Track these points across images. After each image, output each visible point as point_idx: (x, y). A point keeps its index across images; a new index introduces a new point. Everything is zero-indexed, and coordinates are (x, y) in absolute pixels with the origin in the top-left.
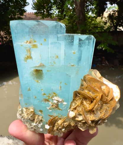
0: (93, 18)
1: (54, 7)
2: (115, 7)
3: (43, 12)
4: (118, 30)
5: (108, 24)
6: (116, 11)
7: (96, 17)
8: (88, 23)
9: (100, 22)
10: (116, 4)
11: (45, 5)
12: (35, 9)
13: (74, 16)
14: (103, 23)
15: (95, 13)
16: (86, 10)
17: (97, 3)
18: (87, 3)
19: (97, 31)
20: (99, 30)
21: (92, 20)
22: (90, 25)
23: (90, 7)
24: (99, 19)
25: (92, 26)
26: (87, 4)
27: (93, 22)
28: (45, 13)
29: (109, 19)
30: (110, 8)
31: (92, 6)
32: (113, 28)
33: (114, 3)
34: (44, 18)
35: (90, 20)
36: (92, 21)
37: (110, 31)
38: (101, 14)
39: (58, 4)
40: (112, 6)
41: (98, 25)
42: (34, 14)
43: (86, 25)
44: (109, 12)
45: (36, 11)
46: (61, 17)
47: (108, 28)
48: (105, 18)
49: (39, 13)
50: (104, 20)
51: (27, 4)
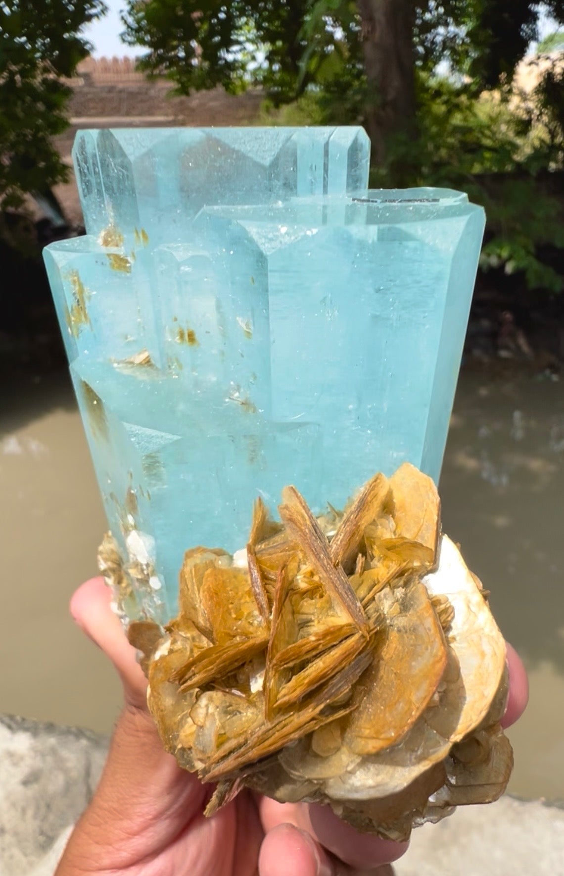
0: (458, 93)
1: (247, 30)
3: (182, 54)
5: (539, 132)
7: (474, 88)
8: (429, 121)
9: (494, 120)
11: (196, 15)
12: (142, 42)
13: (356, 83)
14: (508, 123)
15: (467, 64)
16: (421, 49)
17: (480, 10)
18: (426, 9)
19: (477, 169)
20: (488, 164)
21: (454, 107)
22: (439, 135)
23: (441, 30)
24: (490, 99)
25: (451, 140)
26: (428, 16)
27: (457, 119)
28: (195, 62)
29: (545, 105)
30: (551, 39)
31: (452, 28)
32: (560, 155)
34: (192, 91)
35: (443, 108)
36: (449, 112)
37: (544, 173)
38: (503, 76)
39: (265, 9)
41: (483, 134)
42: (137, 69)
43: (416, 133)
44: (545, 65)
45: (143, 51)
46: (282, 84)
47: (537, 151)
48: (523, 96)
49: (161, 59)
50: (518, 107)
51: (93, 11)
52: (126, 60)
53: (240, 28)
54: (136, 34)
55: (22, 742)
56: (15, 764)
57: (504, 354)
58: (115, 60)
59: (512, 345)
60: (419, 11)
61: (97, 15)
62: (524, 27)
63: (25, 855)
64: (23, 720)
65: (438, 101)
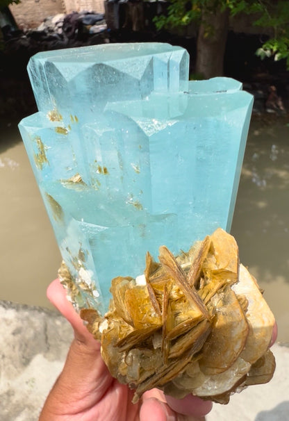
55: (11, 314)
56: (8, 325)
57: (269, 111)
59: (275, 106)
64: (11, 303)
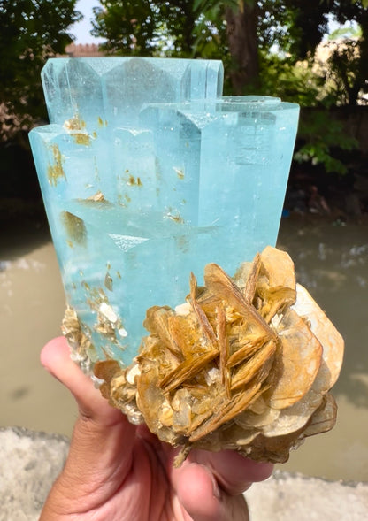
0: (283, 63)
1: (162, 29)
2: (351, 30)
3: (125, 42)
4: (360, 102)
5: (330, 84)
6: (354, 44)
7: (292, 60)
8: (266, 78)
9: (304, 77)
10: (357, 20)
11: (133, 21)
12: (102, 35)
13: (225, 57)
14: (313, 79)
15: (288, 47)
16: (261, 39)
17: (295, 17)
18: (264, 17)
20: (301, 103)
21: (281, 71)
22: (272, 86)
23: (273, 28)
24: (301, 67)
25: (279, 89)
26: (265, 21)
27: (283, 77)
28: (132, 46)
29: (333, 69)
30: (336, 33)
31: (279, 27)
32: (344, 96)
33: (350, 19)
35: (275, 71)
36: (278, 73)
37: (334, 107)
38: (309, 53)
39: (173, 17)
40: (343, 27)
41: (298, 85)
42: (99, 50)
44: (333, 47)
45: (103, 40)
47: (329, 94)
48: (321, 64)
49: (113, 45)
50: (318, 70)
51: (75, 18)
52: (93, 45)
53: (158, 28)
54: (99, 31)
55: (25, 443)
56: (21, 457)
57: (313, 210)
58: (87, 45)
59: (317, 205)
60: (260, 18)
61: (77, 20)
62: (320, 26)
63: (26, 514)
64: (26, 430)
65: (272, 67)
